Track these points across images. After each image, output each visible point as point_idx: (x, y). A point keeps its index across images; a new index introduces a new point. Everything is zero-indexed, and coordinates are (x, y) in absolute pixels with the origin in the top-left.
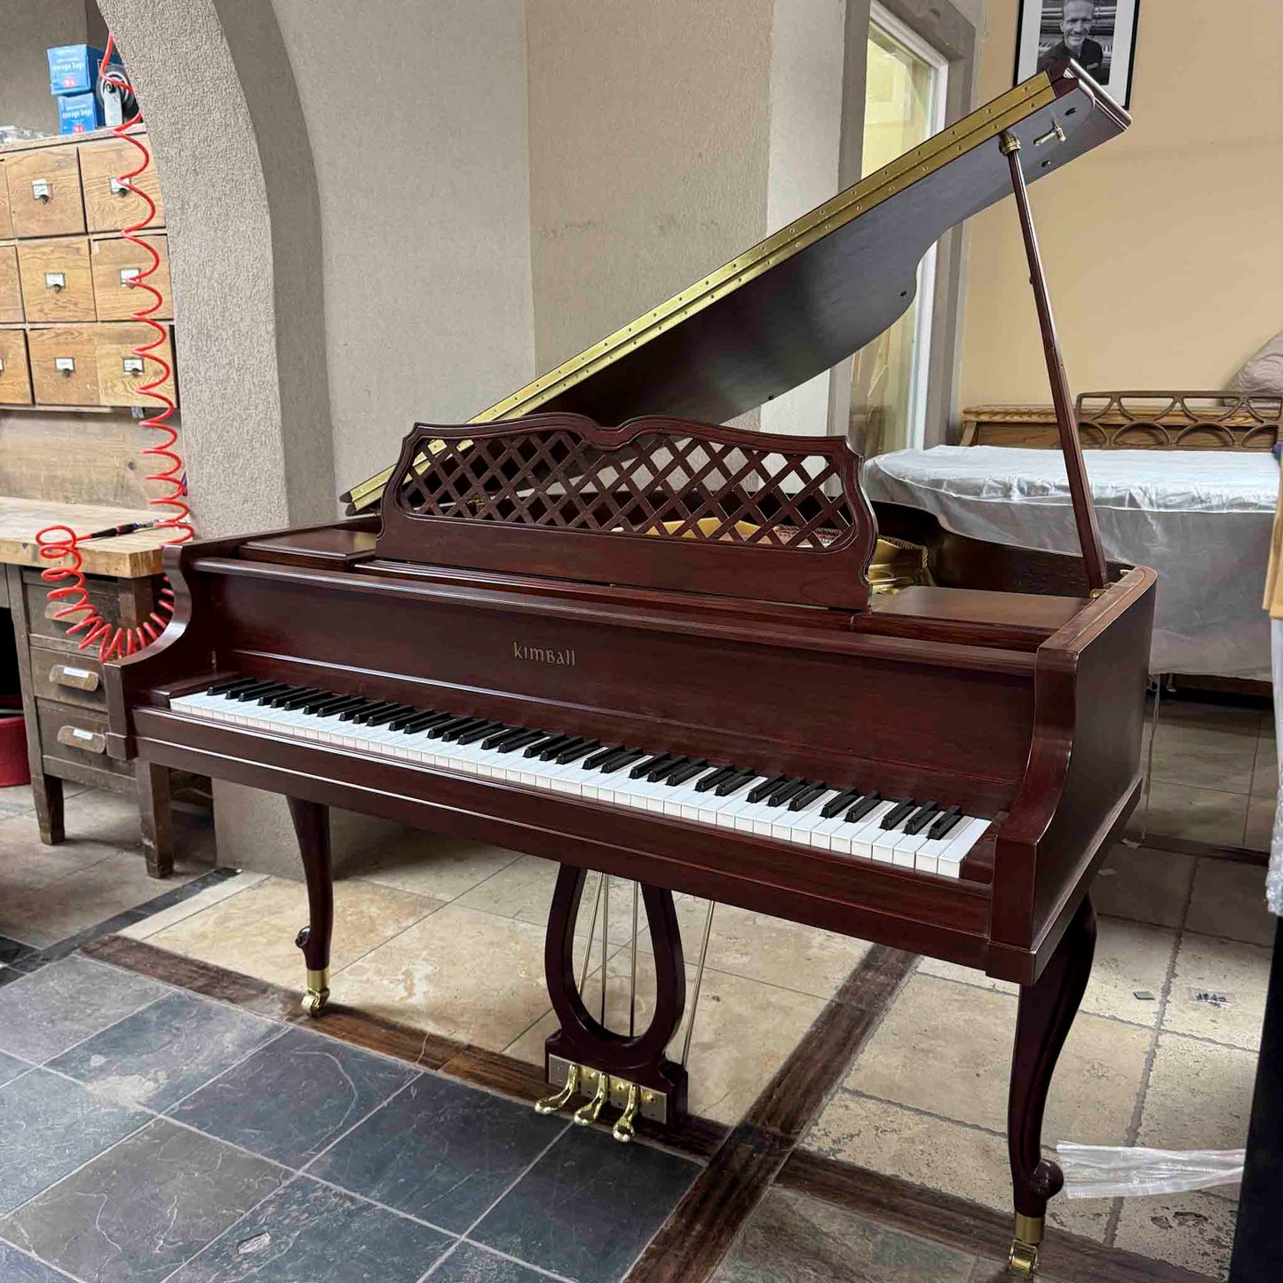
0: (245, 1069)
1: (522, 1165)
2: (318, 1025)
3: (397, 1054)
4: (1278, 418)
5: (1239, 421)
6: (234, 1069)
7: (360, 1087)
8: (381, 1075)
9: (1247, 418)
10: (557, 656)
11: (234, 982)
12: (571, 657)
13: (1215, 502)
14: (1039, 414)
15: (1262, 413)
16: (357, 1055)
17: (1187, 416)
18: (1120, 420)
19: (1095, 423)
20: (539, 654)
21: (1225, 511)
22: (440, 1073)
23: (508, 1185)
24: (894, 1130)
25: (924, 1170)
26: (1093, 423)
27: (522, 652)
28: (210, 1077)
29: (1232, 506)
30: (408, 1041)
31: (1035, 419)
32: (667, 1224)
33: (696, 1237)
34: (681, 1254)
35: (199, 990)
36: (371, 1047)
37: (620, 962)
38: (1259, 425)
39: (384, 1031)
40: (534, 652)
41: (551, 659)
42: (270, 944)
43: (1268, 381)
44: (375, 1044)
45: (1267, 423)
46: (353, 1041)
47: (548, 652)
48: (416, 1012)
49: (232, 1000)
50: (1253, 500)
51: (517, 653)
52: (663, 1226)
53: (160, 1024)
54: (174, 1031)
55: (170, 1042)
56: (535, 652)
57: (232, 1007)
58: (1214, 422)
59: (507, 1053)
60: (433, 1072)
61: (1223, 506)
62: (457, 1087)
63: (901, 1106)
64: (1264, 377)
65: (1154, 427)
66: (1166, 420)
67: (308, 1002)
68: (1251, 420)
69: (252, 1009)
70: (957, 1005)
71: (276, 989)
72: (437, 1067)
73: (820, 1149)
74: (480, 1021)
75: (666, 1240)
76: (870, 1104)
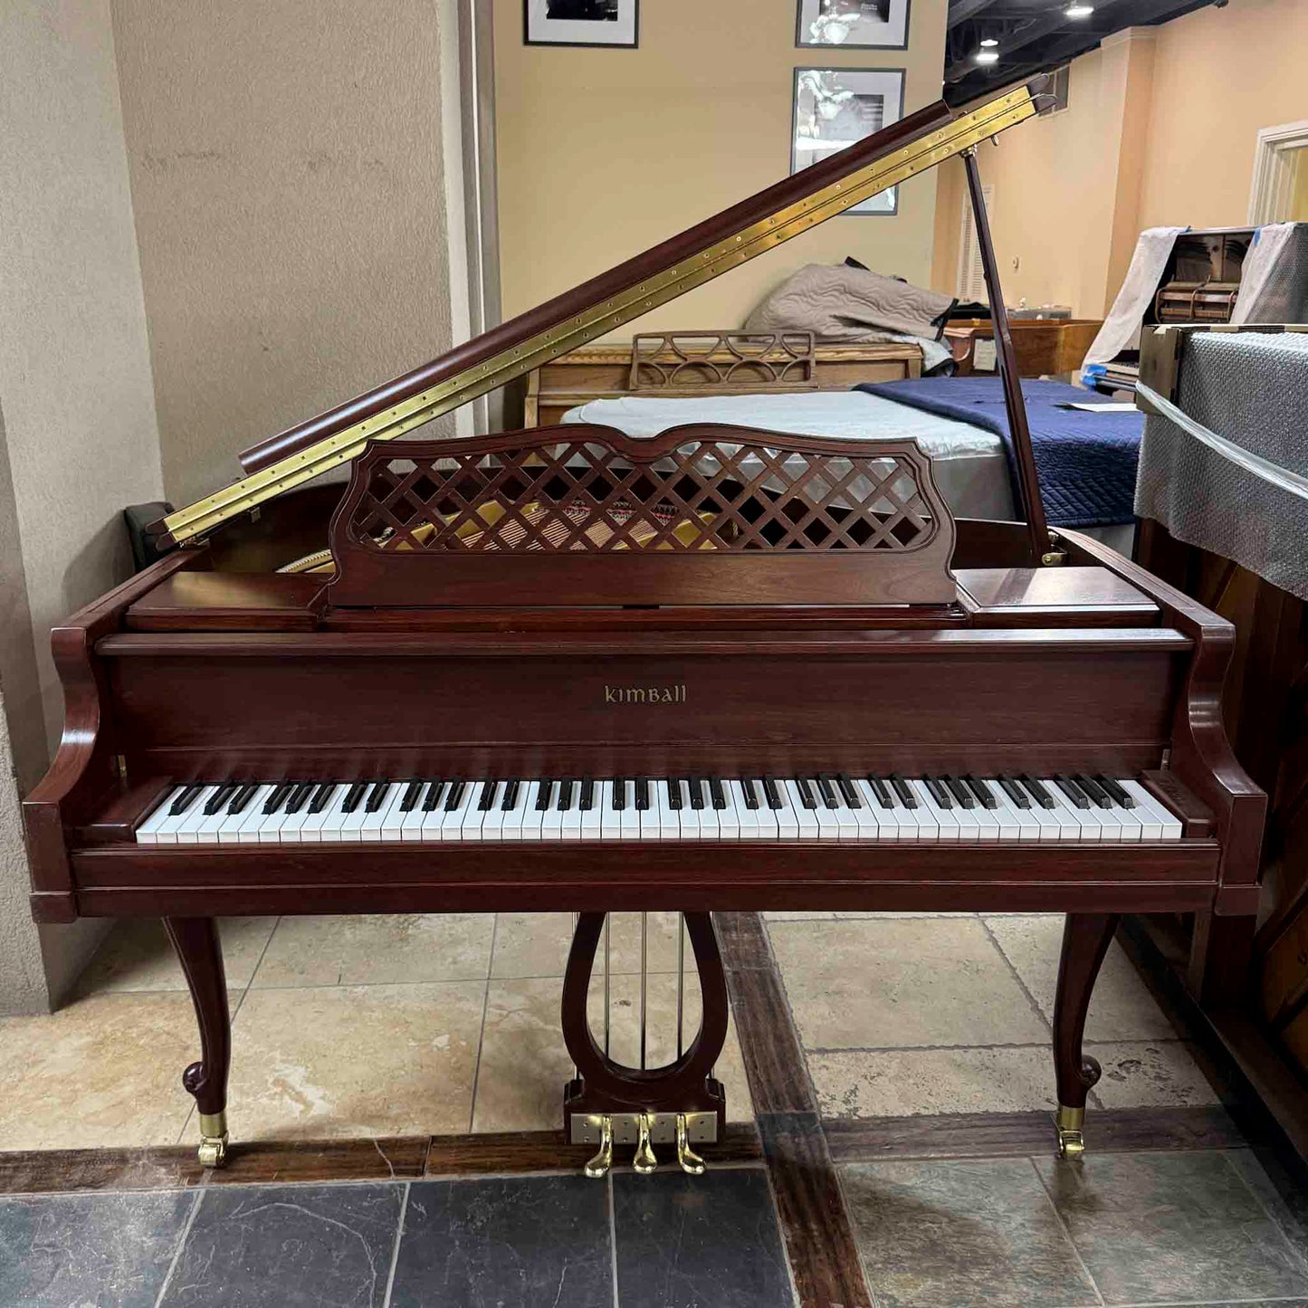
0: (194, 1260)
1: (604, 1236)
2: (235, 1175)
3: (362, 1174)
4: (808, 353)
5: (776, 357)
6: (180, 1264)
7: (353, 1224)
8: (365, 1204)
9: (782, 354)
10: (662, 694)
11: (72, 1164)
12: (681, 692)
13: (941, 450)
14: (600, 355)
15: (796, 349)
16: (315, 1192)
17: (733, 354)
18: (674, 359)
19: (653, 363)
20: (639, 694)
21: (950, 458)
22: (429, 1178)
23: (609, 1261)
24: (879, 1074)
25: (932, 1100)
26: (649, 362)
27: (616, 697)
28: (158, 1285)
29: (955, 453)
30: (359, 1156)
31: (595, 360)
32: (784, 1236)
33: (820, 1235)
34: (823, 1256)
35: (30, 1188)
36: (322, 1177)
37: (500, 996)
38: (794, 361)
39: (321, 1155)
40: (632, 694)
41: (654, 698)
42: (68, 1103)
43: (792, 318)
44: (326, 1172)
45: (801, 358)
46: (294, 1178)
47: (650, 691)
48: (332, 1123)
49: (94, 1185)
50: (973, 447)
51: (609, 697)
52: (783, 1239)
53: (21, 1249)
54: (50, 1250)
55: (57, 1266)
56: (634, 694)
57: (101, 1193)
58: (757, 359)
59: (476, 1130)
60: (419, 1179)
61: (948, 454)
62: (461, 1184)
63: (863, 1050)
64: (788, 315)
65: (704, 365)
66: (716, 358)
67: (208, 1153)
68: (786, 355)
69: (128, 1186)
70: (823, 941)
71: (139, 1153)
72: (422, 1173)
73: (840, 1114)
74: (417, 1107)
75: (797, 1249)
76: (839, 1056)
